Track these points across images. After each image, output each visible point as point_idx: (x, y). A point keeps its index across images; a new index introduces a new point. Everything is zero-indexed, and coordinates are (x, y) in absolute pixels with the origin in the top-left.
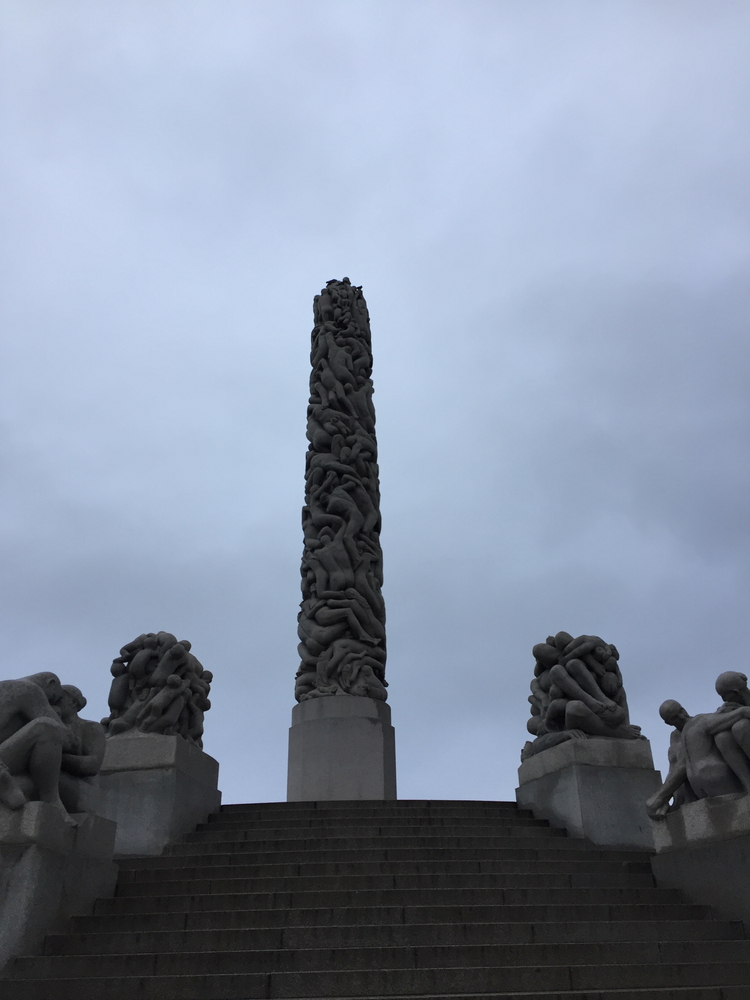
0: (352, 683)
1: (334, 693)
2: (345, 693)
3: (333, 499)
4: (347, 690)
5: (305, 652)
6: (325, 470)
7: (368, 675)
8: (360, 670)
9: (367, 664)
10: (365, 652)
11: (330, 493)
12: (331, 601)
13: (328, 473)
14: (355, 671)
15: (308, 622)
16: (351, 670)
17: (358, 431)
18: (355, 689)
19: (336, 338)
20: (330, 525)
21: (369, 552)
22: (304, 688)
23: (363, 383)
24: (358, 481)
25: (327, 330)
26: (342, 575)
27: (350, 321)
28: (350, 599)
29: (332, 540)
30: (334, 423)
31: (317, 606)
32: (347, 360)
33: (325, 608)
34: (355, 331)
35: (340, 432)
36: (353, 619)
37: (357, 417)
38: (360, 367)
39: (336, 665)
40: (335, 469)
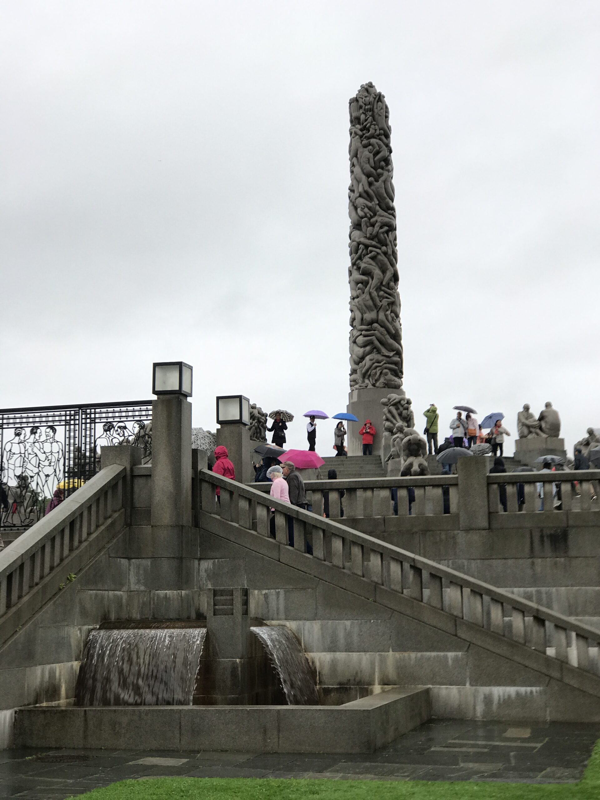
0: (377, 381)
1: (367, 387)
2: (372, 387)
3: (363, 265)
4: (374, 385)
5: (352, 363)
6: (359, 244)
7: (386, 375)
8: (381, 373)
9: (386, 368)
10: (384, 362)
11: (362, 260)
12: (363, 332)
13: (360, 246)
14: (378, 374)
15: (352, 344)
16: (376, 373)
17: (378, 213)
18: (377, 384)
19: (362, 141)
20: (362, 283)
21: (387, 298)
22: (352, 383)
23: (382, 175)
24: (378, 250)
25: (356, 134)
26: (369, 316)
27: (371, 125)
28: (375, 330)
29: (363, 293)
30: (362, 210)
31: (356, 335)
32: (369, 159)
33: (361, 337)
34: (375, 132)
35: (366, 216)
36: (377, 343)
37: (378, 202)
38: (380, 161)
39: (367, 371)
40: (363, 244)
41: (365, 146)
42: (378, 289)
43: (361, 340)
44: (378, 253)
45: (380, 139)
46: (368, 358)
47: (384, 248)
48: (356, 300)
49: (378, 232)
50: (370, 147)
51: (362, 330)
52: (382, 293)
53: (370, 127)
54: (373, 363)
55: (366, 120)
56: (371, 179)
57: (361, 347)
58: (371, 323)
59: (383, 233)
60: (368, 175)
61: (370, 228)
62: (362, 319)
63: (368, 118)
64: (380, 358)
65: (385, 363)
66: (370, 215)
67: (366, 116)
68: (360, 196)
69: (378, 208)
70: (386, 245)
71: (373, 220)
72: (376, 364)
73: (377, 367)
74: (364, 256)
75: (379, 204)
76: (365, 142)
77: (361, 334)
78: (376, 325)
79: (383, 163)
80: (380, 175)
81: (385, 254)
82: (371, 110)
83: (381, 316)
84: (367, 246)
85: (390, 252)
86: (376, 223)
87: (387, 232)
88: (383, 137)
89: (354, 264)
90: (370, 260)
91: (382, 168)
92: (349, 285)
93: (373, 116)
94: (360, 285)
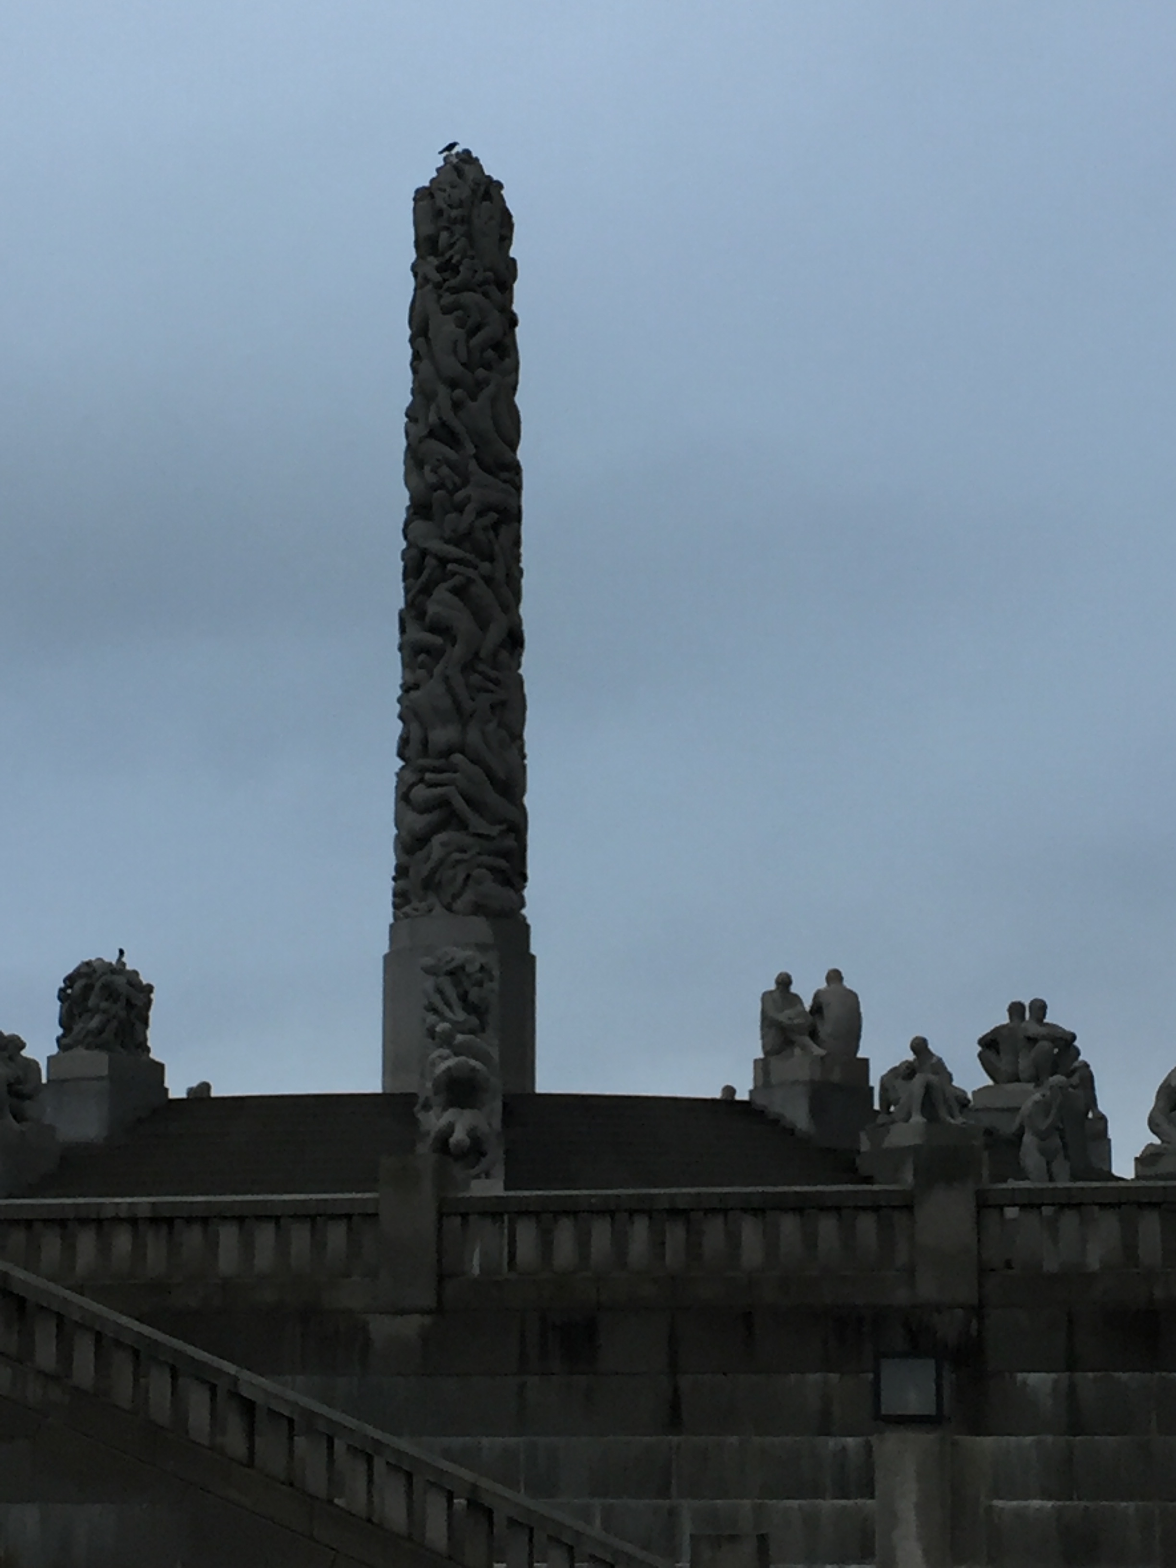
0: (455, 897)
2: (445, 911)
3: (431, 609)
4: (449, 908)
6: (425, 553)
7: (480, 883)
8: (468, 876)
9: (481, 866)
10: (476, 850)
11: (430, 596)
13: (428, 559)
14: (461, 877)
16: (454, 879)
17: (472, 479)
18: (458, 905)
19: (440, 297)
20: (428, 652)
21: (488, 691)
23: (486, 382)
24: (470, 572)
25: (426, 280)
26: (442, 735)
27: (463, 258)
28: (455, 772)
29: (431, 676)
30: (434, 471)
31: (411, 782)
32: (455, 343)
33: (421, 786)
34: (473, 277)
35: (441, 486)
36: (459, 803)
37: (474, 451)
38: (483, 351)
39: (434, 871)
40: (436, 556)
41: (447, 311)
42: (468, 667)
43: (420, 793)
44: (470, 581)
45: (485, 295)
46: (438, 839)
47: (485, 566)
48: (414, 694)
49: (472, 525)
50: (459, 313)
51: (423, 770)
52: (475, 678)
53: (460, 262)
54: (449, 854)
55: (452, 246)
56: (459, 393)
57: (421, 812)
58: (447, 753)
59: (485, 529)
60: (453, 384)
61: (453, 516)
62: (425, 743)
63: (458, 240)
64: (468, 840)
65: (479, 854)
66: (455, 484)
67: (452, 234)
68: (431, 434)
69: (473, 465)
70: (491, 559)
71: (460, 495)
72: (457, 856)
73: (458, 862)
74: (437, 584)
75: (475, 457)
76: (448, 299)
77: (422, 780)
78: (457, 758)
79: (490, 354)
80: (480, 385)
81: (488, 580)
82: (465, 220)
83: (473, 736)
84: (443, 561)
85: (500, 575)
86: (465, 505)
87: (495, 527)
88: (493, 290)
89: (410, 604)
90: (448, 595)
91: (488, 366)
92: (399, 655)
93: (469, 236)
94: (422, 657)
